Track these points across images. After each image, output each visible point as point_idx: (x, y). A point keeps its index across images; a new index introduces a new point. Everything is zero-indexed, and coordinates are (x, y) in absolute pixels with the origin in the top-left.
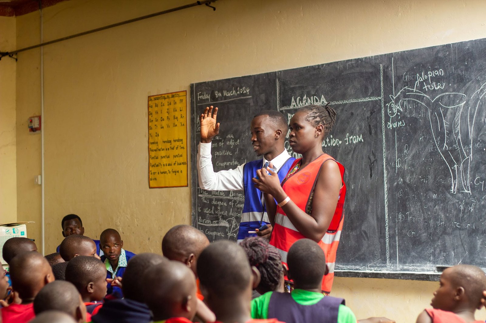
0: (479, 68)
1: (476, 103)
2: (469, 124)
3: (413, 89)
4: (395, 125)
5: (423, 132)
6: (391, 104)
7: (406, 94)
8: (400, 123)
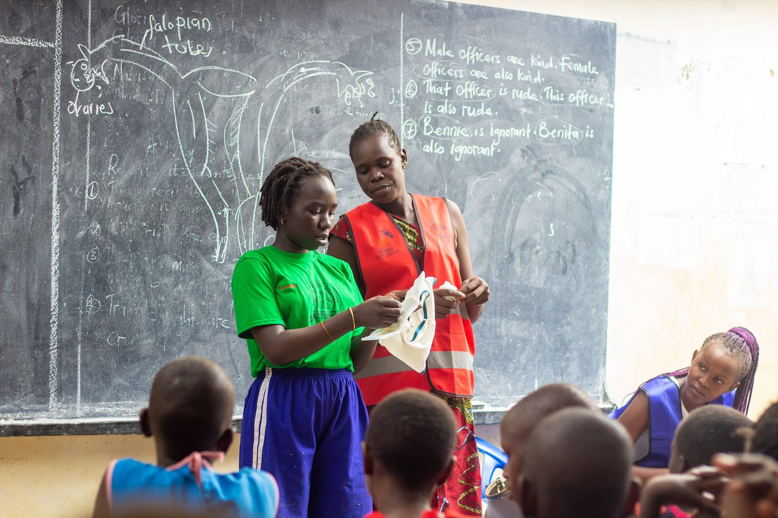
0: (286, 34)
1: (275, 98)
2: (259, 134)
3: (137, 42)
4: (88, 110)
5: (156, 134)
6: (80, 63)
7: (119, 51)
8: (101, 108)
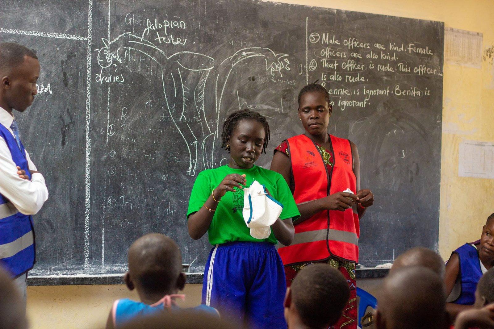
0: (233, 31)
1: (226, 71)
4: (108, 79)
5: (151, 94)
6: (103, 50)
7: (128, 42)
8: (116, 78)
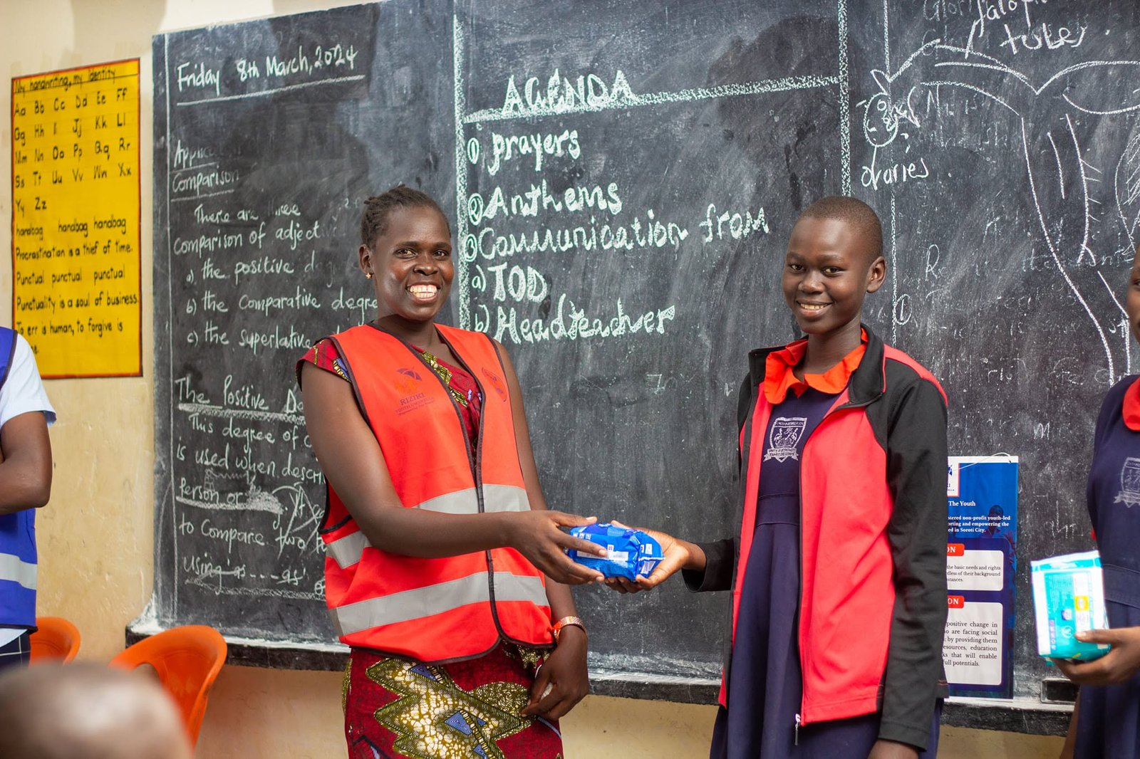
3: (960, 47)
4: (891, 176)
5: (999, 200)
6: (876, 101)
7: (933, 67)
8: (909, 170)
